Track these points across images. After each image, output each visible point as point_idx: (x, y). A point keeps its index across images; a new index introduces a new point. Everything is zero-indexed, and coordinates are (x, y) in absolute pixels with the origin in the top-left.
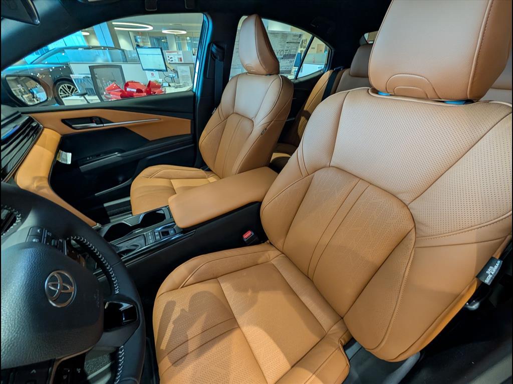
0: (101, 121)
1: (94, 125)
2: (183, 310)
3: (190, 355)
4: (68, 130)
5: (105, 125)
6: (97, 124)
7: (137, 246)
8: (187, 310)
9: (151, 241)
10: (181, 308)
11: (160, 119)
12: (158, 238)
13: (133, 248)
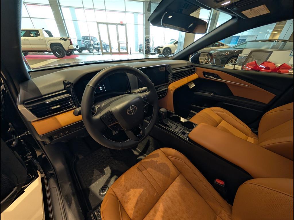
0: (217, 76)
1: (213, 78)
2: (157, 161)
3: (141, 172)
4: (202, 76)
5: (217, 79)
6: (214, 78)
7: (171, 127)
8: (158, 163)
9: (176, 130)
10: (158, 160)
11: (251, 86)
12: (179, 132)
13: (170, 127)
